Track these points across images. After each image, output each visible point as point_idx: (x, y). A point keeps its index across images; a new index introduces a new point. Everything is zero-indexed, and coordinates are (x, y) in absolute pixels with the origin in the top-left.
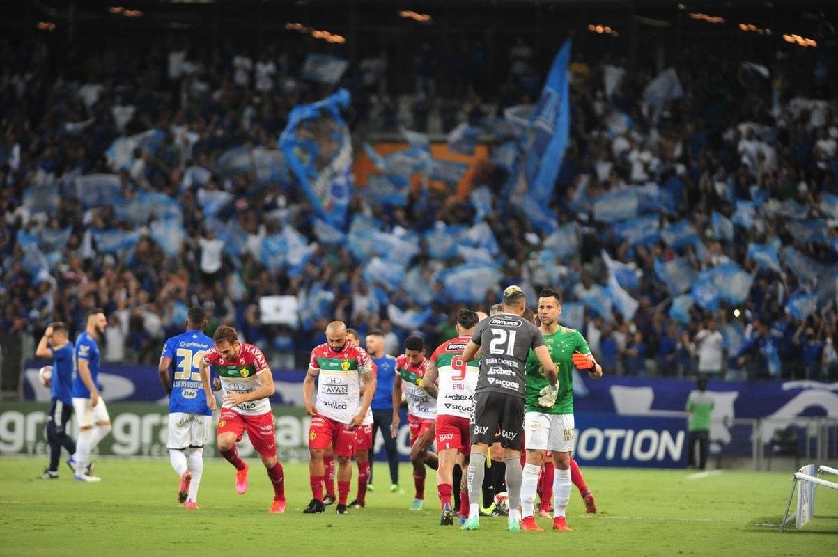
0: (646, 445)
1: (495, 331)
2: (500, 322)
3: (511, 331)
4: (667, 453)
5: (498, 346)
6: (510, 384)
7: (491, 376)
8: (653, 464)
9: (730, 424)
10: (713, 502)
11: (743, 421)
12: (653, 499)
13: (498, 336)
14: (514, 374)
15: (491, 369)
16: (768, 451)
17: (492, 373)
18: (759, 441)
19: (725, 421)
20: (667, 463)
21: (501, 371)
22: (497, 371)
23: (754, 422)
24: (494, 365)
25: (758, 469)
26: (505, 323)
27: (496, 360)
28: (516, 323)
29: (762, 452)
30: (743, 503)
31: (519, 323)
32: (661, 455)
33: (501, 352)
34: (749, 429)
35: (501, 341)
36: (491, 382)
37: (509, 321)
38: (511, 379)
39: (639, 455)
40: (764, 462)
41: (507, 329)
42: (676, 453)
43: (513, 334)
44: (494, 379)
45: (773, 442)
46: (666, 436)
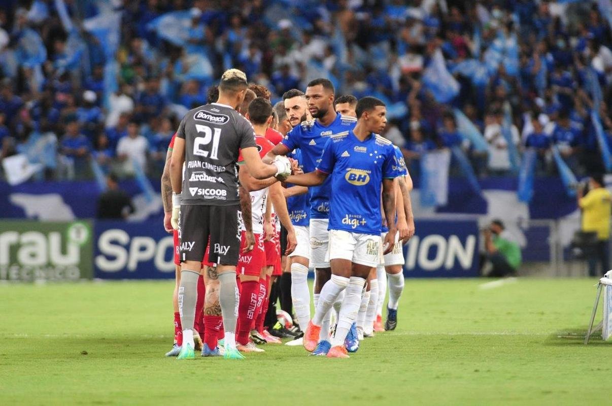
0: (433, 252)
1: (200, 128)
2: (206, 116)
3: (216, 129)
4: (457, 261)
5: (202, 147)
6: (215, 192)
7: (193, 184)
8: (441, 273)
9: (525, 225)
10: (509, 313)
11: (540, 223)
12: (443, 312)
13: (202, 135)
14: (220, 179)
15: (193, 175)
16: (568, 255)
17: (195, 180)
18: (557, 245)
19: (519, 224)
20: (456, 272)
21: (205, 178)
22: (200, 176)
23: (551, 223)
24: (196, 169)
25: (558, 275)
26: (211, 118)
27: (199, 163)
28: (223, 119)
29: (561, 256)
30: (542, 314)
31: (227, 119)
32: (450, 263)
33: (205, 154)
34: (546, 232)
35: (205, 141)
36: (193, 194)
37: (216, 116)
38: (217, 185)
39: (426, 264)
40: (563, 267)
41: (212, 126)
42: (466, 261)
43: (218, 132)
44: (196, 189)
45: (573, 245)
46: (454, 241)
